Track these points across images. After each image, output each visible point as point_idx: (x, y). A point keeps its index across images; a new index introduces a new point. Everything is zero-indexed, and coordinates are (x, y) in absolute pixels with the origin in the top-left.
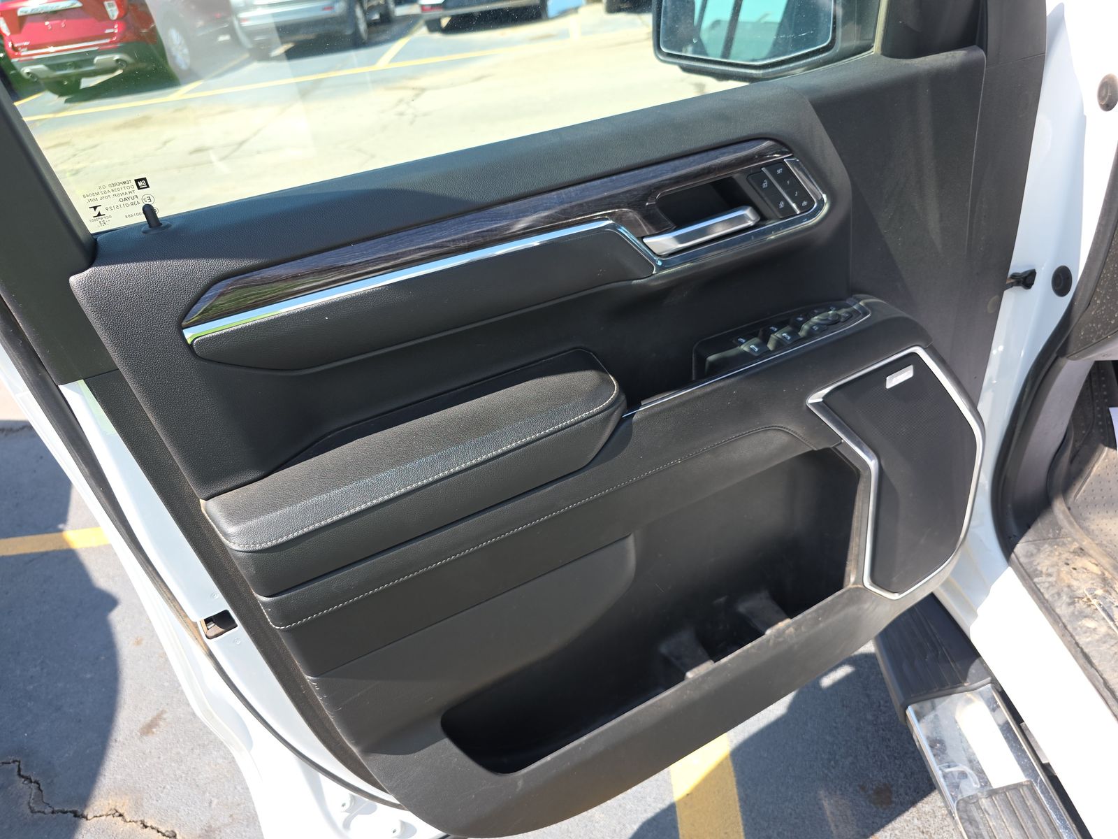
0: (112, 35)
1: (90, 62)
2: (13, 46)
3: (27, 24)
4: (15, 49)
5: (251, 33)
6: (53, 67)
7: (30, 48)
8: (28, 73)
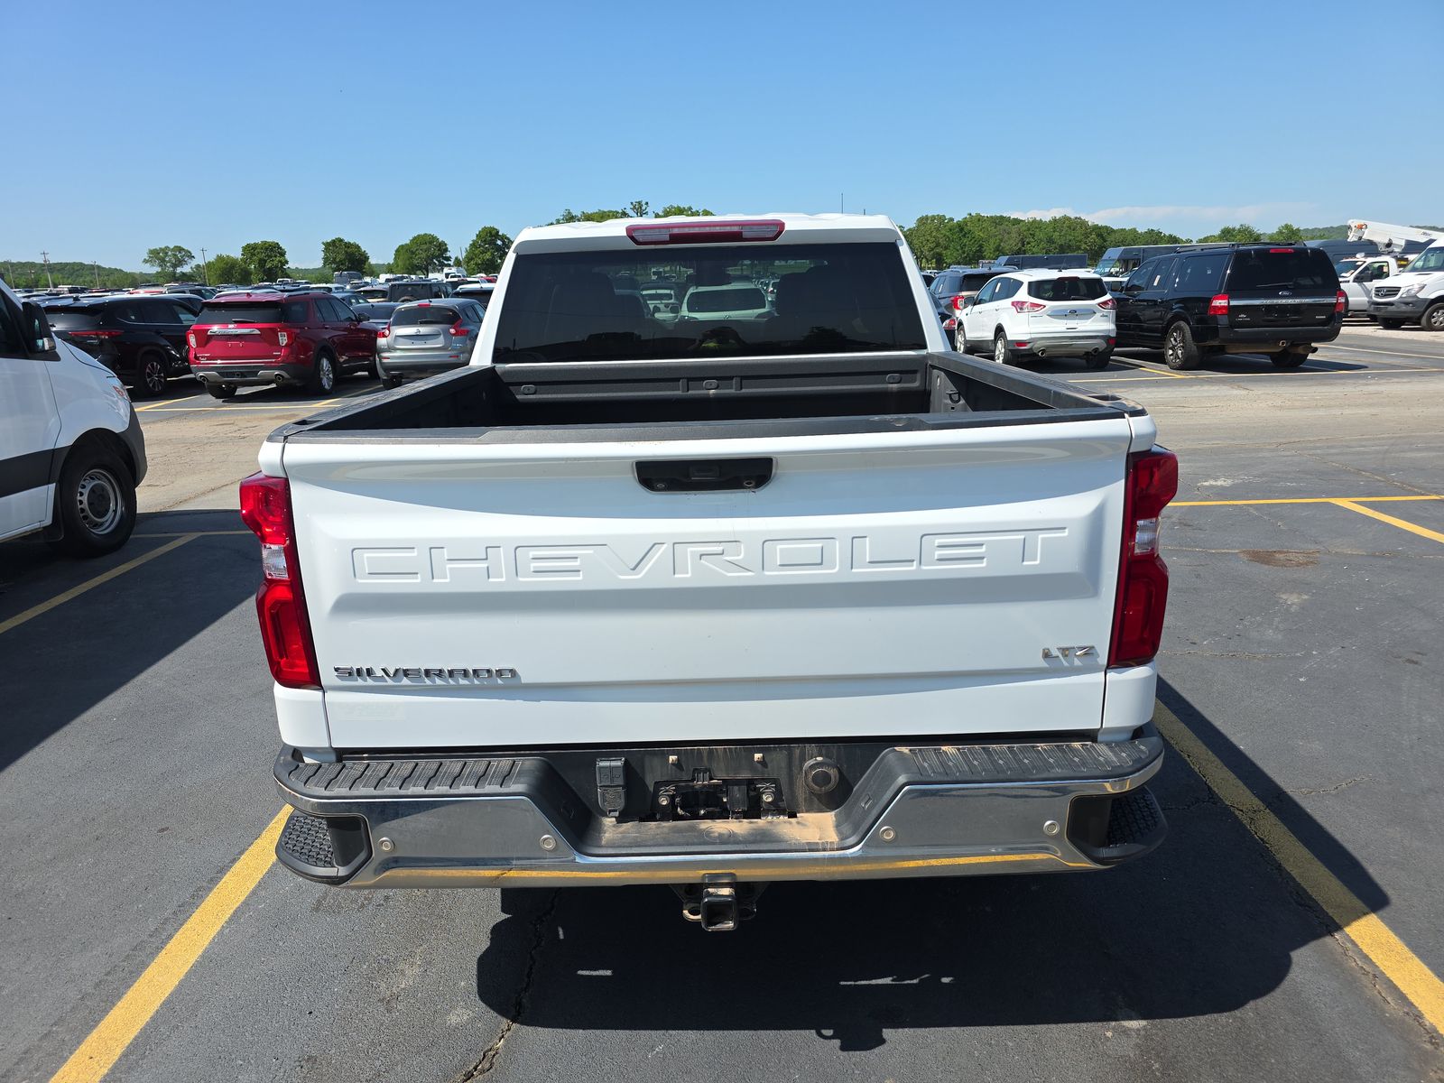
0: (279, 356)
1: (255, 374)
2: (195, 355)
3: (213, 342)
4: (197, 358)
5: (387, 368)
6: (222, 374)
7: (208, 359)
8: (201, 376)
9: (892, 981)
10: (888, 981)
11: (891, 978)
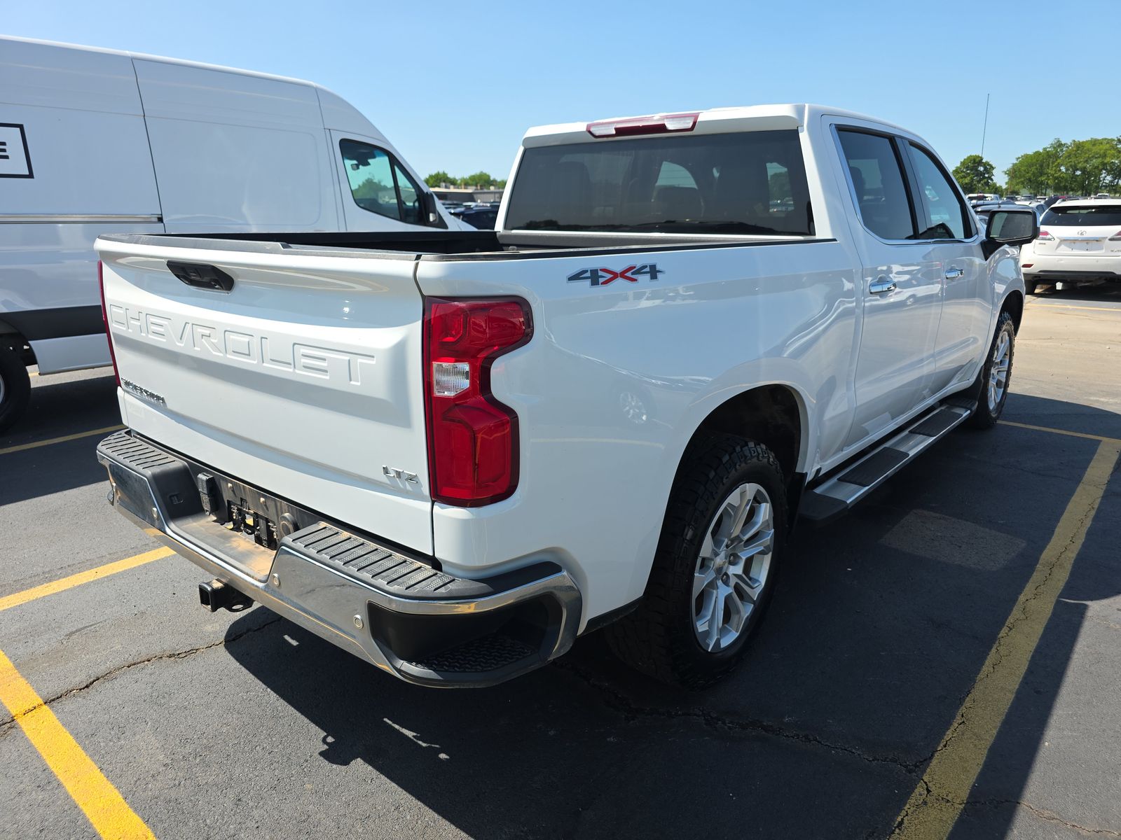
9: (413, 736)
10: (410, 734)
11: (415, 734)
